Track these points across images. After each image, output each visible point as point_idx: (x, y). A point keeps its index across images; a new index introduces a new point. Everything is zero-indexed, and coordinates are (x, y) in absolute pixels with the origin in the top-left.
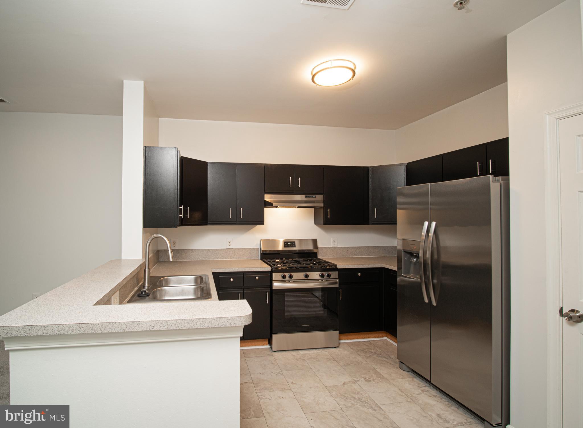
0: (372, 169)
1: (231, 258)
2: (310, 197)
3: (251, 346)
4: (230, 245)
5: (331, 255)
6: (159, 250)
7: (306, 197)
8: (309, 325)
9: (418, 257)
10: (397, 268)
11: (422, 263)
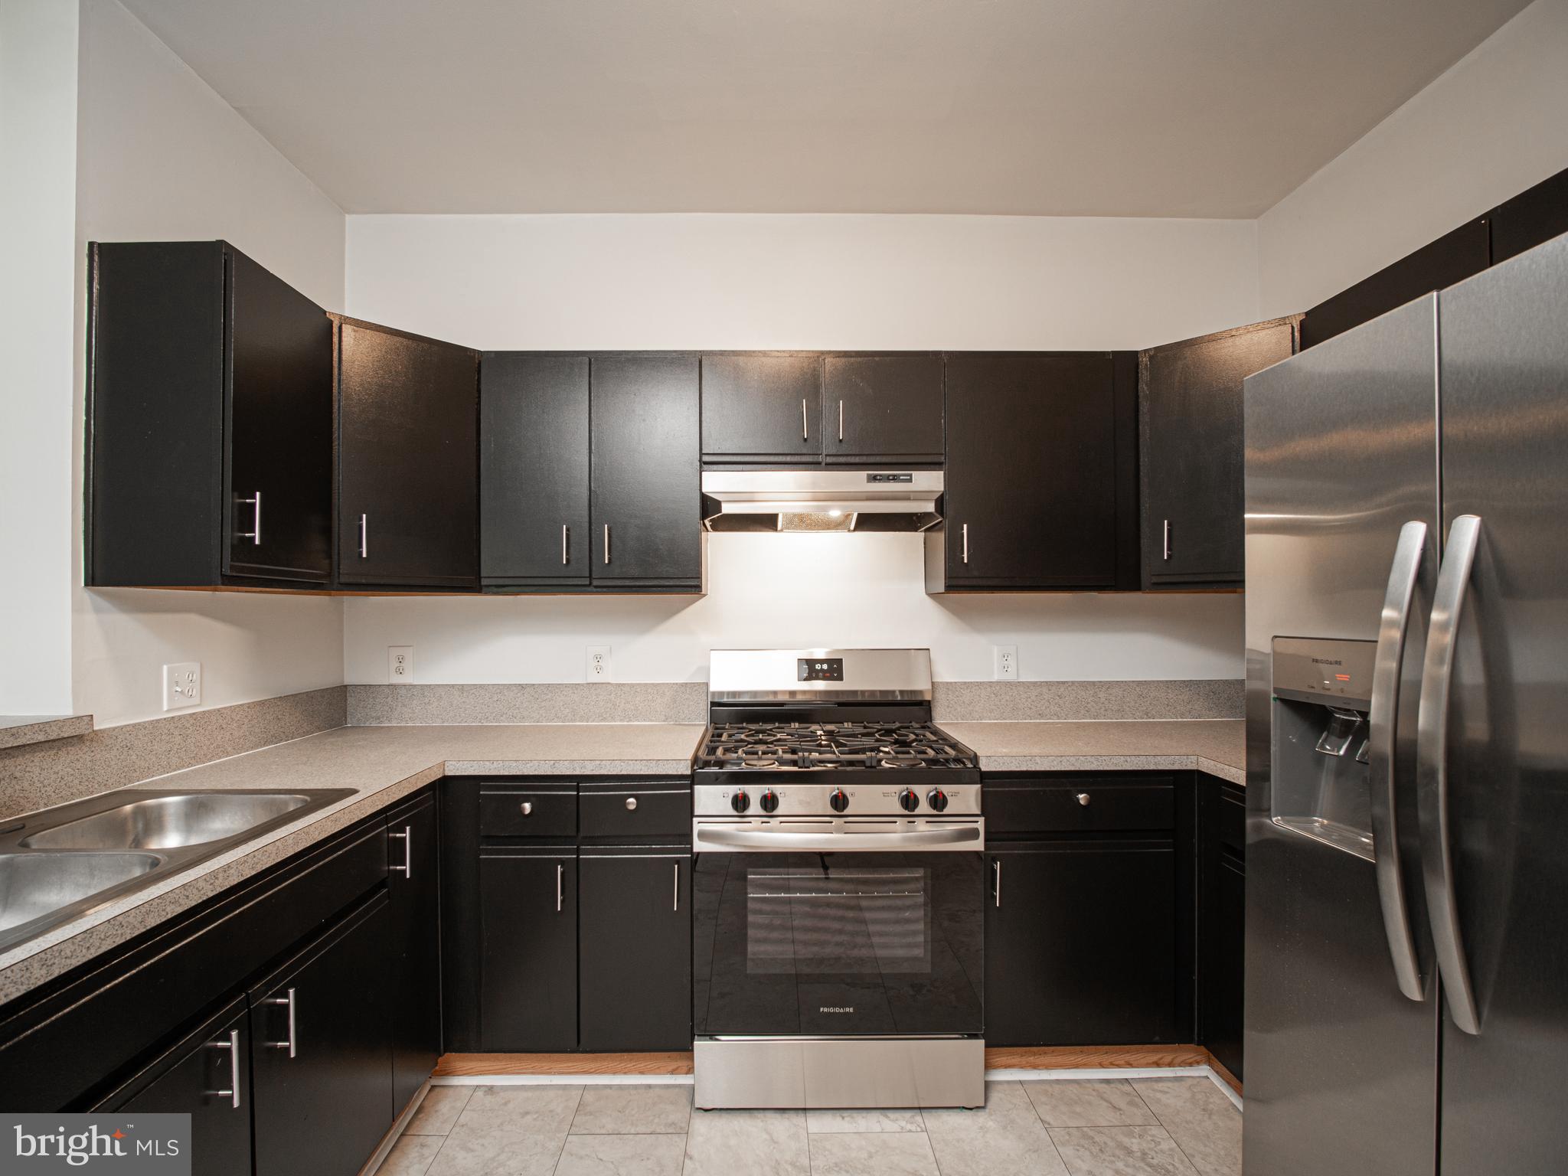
0: (1151, 358)
1: (604, 719)
2: (888, 479)
3: (625, 1073)
4: (598, 671)
5: (991, 711)
6: (346, 686)
7: (873, 479)
8: (851, 1010)
9: (1360, 731)
10: (1245, 772)
11: (1387, 761)
